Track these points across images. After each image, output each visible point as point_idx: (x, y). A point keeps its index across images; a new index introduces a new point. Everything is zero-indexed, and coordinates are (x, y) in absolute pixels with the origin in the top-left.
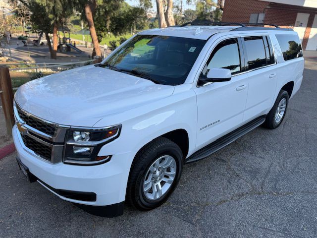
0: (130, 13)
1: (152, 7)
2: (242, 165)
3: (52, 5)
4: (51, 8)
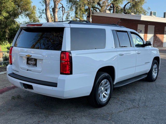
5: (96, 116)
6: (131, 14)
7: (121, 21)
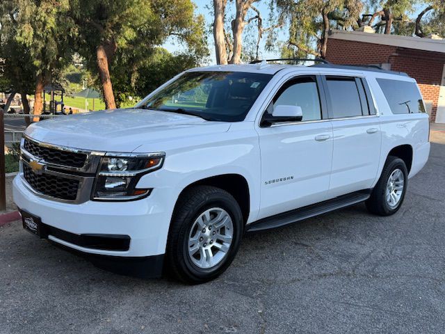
0: (171, 63)
1: (209, 55)
2: (330, 250)
3: (41, 45)
4: (39, 50)
5: (231, 283)
6: (430, 38)
7: (397, 55)
